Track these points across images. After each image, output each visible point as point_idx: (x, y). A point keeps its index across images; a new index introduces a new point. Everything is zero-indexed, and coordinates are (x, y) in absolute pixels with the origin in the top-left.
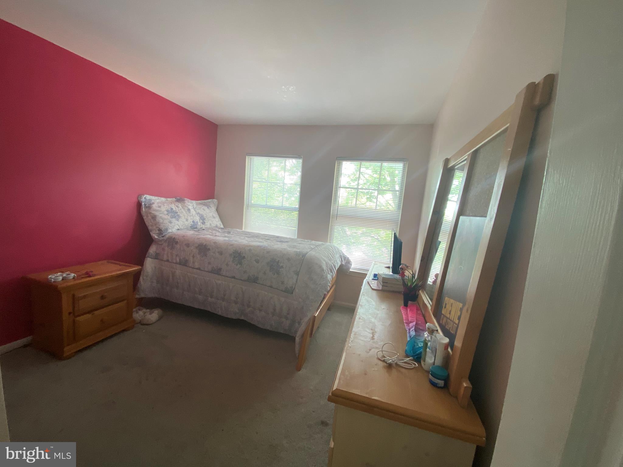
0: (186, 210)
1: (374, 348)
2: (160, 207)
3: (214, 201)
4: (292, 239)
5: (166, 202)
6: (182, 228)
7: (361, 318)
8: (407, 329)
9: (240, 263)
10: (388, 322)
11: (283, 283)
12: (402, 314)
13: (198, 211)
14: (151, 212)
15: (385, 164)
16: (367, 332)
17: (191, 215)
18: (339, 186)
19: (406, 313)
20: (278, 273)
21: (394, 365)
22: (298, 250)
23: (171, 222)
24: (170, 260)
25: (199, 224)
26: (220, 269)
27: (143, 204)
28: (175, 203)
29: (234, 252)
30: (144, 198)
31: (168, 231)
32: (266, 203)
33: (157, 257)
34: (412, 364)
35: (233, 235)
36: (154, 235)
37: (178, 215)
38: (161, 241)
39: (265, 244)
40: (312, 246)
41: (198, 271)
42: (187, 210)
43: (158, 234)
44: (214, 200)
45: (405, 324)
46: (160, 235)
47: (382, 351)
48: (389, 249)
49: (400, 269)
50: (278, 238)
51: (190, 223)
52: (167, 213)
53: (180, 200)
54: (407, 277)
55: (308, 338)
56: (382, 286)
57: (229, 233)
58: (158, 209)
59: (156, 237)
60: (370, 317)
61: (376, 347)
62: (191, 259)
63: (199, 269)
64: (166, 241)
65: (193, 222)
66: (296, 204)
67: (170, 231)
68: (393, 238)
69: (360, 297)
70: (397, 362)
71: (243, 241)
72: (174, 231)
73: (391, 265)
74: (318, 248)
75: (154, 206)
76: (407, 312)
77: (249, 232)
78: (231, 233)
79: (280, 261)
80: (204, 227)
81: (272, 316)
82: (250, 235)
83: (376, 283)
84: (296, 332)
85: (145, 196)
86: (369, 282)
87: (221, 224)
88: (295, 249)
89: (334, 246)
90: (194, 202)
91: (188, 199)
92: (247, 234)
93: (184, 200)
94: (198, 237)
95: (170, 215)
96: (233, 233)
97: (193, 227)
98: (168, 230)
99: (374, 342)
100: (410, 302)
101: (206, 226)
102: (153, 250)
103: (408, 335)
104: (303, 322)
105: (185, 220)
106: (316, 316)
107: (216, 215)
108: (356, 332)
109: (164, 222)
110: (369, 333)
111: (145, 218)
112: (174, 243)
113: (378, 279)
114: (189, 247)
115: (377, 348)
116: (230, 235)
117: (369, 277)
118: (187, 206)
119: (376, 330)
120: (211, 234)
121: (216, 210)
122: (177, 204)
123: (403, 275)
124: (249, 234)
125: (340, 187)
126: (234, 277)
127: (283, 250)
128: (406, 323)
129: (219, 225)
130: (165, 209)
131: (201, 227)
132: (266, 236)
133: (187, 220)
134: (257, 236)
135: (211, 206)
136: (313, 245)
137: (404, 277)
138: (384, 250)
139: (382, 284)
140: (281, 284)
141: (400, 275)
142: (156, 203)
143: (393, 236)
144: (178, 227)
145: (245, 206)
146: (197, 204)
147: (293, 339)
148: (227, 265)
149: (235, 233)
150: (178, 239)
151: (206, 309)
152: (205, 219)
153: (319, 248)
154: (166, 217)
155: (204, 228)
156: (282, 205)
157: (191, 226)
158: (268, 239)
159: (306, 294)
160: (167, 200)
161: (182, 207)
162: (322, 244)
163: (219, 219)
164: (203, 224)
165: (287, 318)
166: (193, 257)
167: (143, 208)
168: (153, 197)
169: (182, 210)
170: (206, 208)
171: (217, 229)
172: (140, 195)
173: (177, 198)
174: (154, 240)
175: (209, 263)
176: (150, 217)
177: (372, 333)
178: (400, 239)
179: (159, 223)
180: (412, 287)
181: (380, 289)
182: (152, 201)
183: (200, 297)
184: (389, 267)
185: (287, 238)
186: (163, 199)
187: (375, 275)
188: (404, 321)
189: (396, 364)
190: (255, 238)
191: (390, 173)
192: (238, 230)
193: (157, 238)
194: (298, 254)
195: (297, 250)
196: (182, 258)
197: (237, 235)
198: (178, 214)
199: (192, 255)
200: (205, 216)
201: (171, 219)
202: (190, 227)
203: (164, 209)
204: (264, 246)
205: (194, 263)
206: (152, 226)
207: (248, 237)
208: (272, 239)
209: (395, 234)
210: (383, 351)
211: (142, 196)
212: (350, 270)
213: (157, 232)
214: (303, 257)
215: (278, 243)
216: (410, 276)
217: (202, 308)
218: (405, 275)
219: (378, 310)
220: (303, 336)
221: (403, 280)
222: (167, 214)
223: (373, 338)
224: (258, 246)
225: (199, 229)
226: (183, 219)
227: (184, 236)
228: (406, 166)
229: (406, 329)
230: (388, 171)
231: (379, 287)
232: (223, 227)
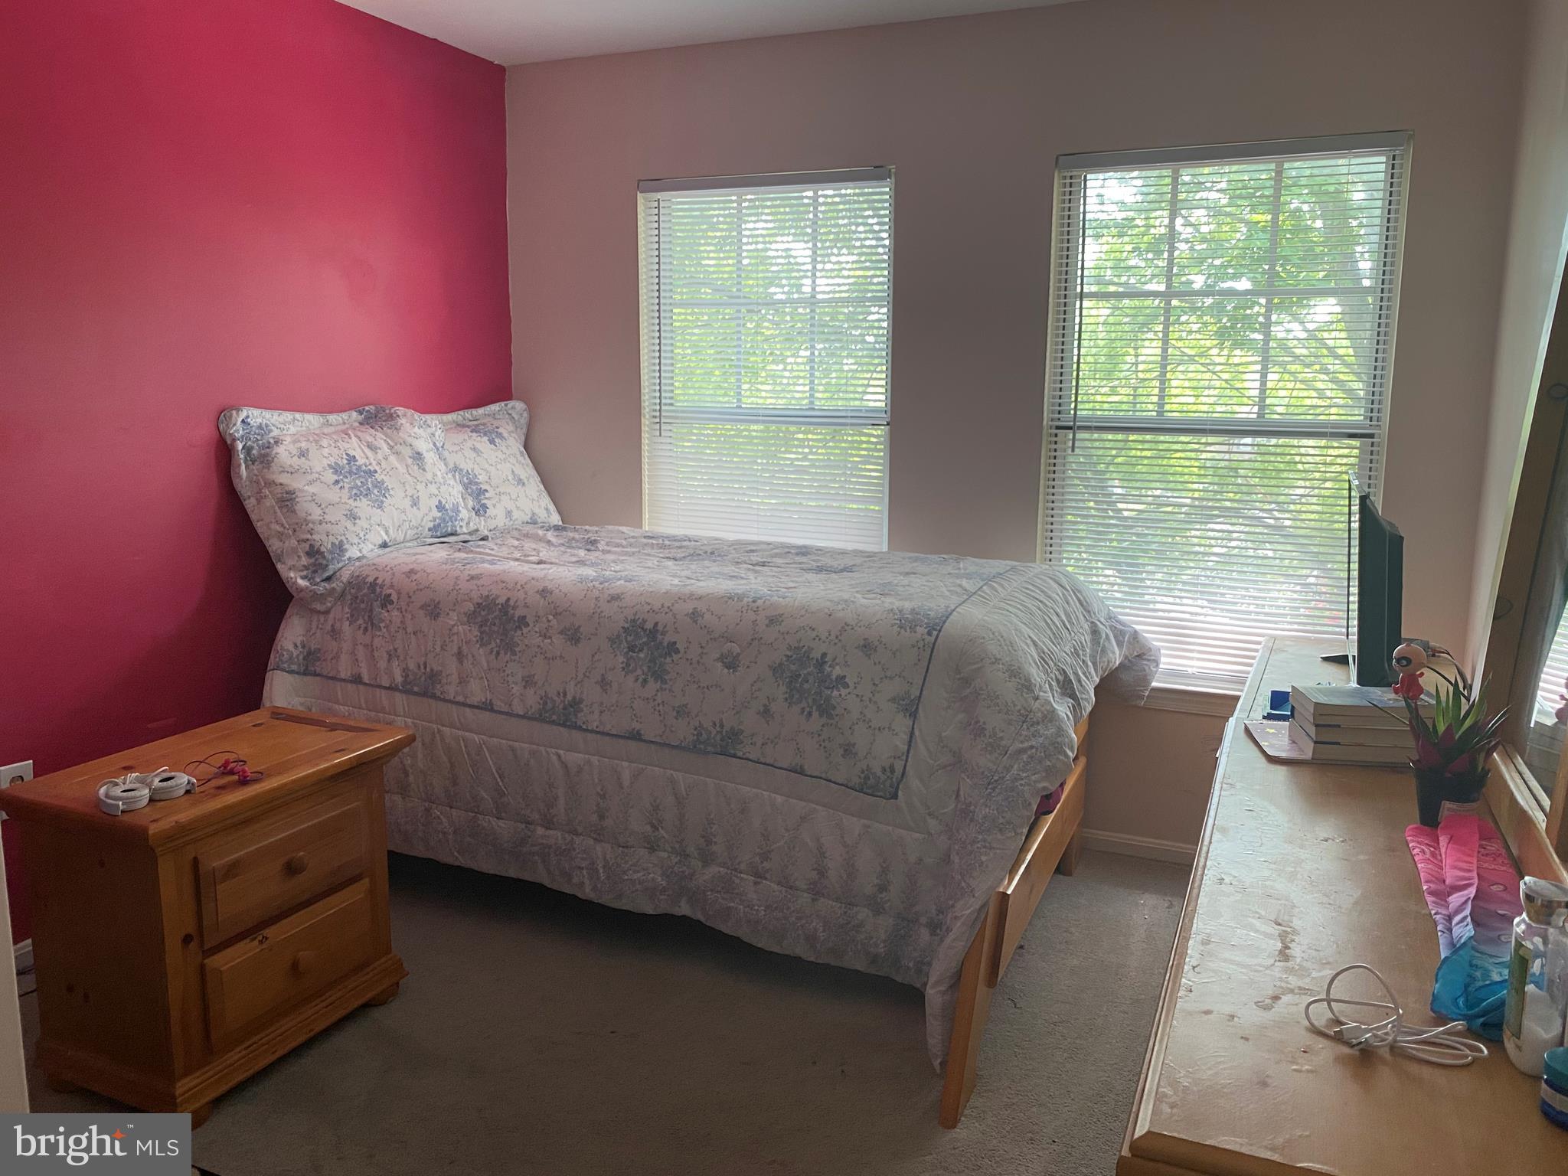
0: (410, 461)
1: (1292, 991)
2: (303, 454)
3: (513, 408)
4: (871, 556)
5: (326, 431)
6: (400, 537)
7: (1227, 880)
8: (1438, 917)
9: (659, 675)
10: (1349, 894)
11: (848, 750)
12: (1413, 856)
13: (452, 459)
14: (271, 477)
15: (1301, 168)
16: (1257, 931)
17: (430, 478)
18: (1079, 290)
19: (1433, 855)
20: (826, 709)
21: (1385, 1053)
22: (908, 605)
23: (353, 517)
24: (366, 679)
25: (464, 514)
26: (576, 704)
27: (240, 446)
28: (359, 434)
29: (626, 626)
30: (240, 420)
31: (348, 555)
32: (739, 401)
33: (310, 665)
34: (1462, 1047)
35: (609, 552)
36: (292, 575)
37: (379, 485)
38: (321, 598)
39: (755, 584)
40: (964, 582)
41: (485, 716)
42: (413, 458)
43: (306, 568)
44: (511, 403)
45: (1430, 899)
46: (315, 572)
47: (1329, 1001)
48: (1337, 574)
49: (1398, 661)
50: (804, 554)
51: (426, 515)
52: (336, 477)
53: (377, 418)
54: (1429, 695)
55: (982, 989)
56: (1316, 743)
57: (591, 544)
58: (296, 462)
59: (302, 583)
60: (1267, 873)
61: (1300, 988)
62: (452, 667)
63: (487, 707)
64: (343, 594)
65: (440, 507)
66: (876, 396)
67: (353, 552)
68: (1356, 517)
69: (1216, 793)
70: (1395, 1041)
71: (655, 576)
72: (368, 555)
73: (1352, 651)
74: (993, 588)
75: (284, 454)
76: (1437, 848)
77: (673, 538)
78: (601, 546)
79: (828, 658)
80: (483, 526)
81: (814, 900)
82: (680, 547)
83: (1285, 732)
84: (922, 967)
85: (243, 414)
86: (1250, 728)
87: (552, 507)
88: (888, 600)
89: (1067, 575)
90: (434, 420)
91: (410, 412)
92: (669, 547)
93: (391, 417)
94: (473, 573)
95: (347, 486)
96: (607, 544)
97: (442, 533)
98: (346, 550)
99: (1291, 971)
100: (1447, 807)
101: (492, 524)
102: (292, 635)
103: (1443, 940)
104: (956, 918)
105: (408, 502)
106: (1009, 892)
107: (526, 471)
108: (1209, 935)
109: (328, 518)
110: (1266, 935)
111: (250, 504)
112: (376, 604)
113: (1292, 715)
114: (437, 616)
115: (1303, 991)
116: (597, 554)
117: (1251, 709)
118: (410, 440)
119: (1297, 923)
120: (517, 555)
121: (526, 447)
122: (370, 434)
123: (1411, 688)
124: (677, 544)
125: (1082, 296)
126: (636, 736)
127: (840, 607)
128: (1432, 893)
129: (542, 515)
130: (326, 462)
131: (472, 527)
132: (752, 551)
133: (415, 503)
134: (712, 552)
135: (505, 435)
136: (969, 576)
137: (1416, 697)
138: (1312, 580)
139: (1313, 734)
140: (843, 756)
141: (1396, 692)
142: (288, 439)
143: (1355, 509)
144: (383, 534)
145: (645, 421)
146: (447, 429)
147: (912, 997)
148: (604, 683)
149: (618, 545)
150: (392, 586)
151: (527, 876)
152: (486, 491)
153: (1000, 589)
154: (333, 495)
155: (486, 533)
156: (812, 403)
157: (431, 525)
158: (763, 564)
159: (958, 796)
160: (328, 424)
161: (391, 448)
162: (1013, 568)
163: (542, 487)
164: (477, 513)
165: (878, 909)
166: (460, 656)
167: (240, 465)
168: (276, 413)
169: (393, 458)
170: (482, 443)
171: (541, 532)
172: (223, 412)
173: (367, 408)
174: (294, 594)
175: (528, 681)
176: (269, 502)
177: (1280, 935)
178: (1390, 524)
179: (307, 522)
180: (1457, 737)
181: (1302, 757)
182: (270, 431)
183: (504, 828)
184: (1342, 660)
185: (843, 553)
186: (313, 420)
187: (1279, 699)
188: (1425, 888)
189: (1393, 1048)
190: (707, 563)
191: (1325, 198)
192: (624, 529)
193: (307, 588)
194: (906, 623)
195: (897, 604)
196: (412, 666)
197: (626, 554)
198: (379, 477)
199: (455, 650)
200: (482, 478)
201: (351, 501)
202: (430, 530)
203: (322, 459)
204: (752, 594)
205: (463, 681)
206: (281, 536)
207: (675, 559)
208: (779, 561)
209: (1364, 499)
210: (1335, 1001)
211: (234, 412)
212: (1154, 684)
213: (305, 561)
214: (929, 634)
215: (811, 576)
216: (1445, 688)
217: (512, 873)
218: (1421, 690)
219: (1302, 847)
220: (957, 981)
221: (1414, 711)
222: (337, 482)
223: (1284, 955)
224: (730, 597)
225: (468, 537)
226: (397, 499)
227: (412, 572)
228: (1402, 165)
229: (1431, 917)
230: (1316, 188)
231: (1301, 750)
232: (560, 523)
